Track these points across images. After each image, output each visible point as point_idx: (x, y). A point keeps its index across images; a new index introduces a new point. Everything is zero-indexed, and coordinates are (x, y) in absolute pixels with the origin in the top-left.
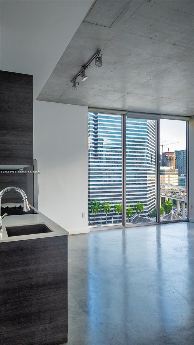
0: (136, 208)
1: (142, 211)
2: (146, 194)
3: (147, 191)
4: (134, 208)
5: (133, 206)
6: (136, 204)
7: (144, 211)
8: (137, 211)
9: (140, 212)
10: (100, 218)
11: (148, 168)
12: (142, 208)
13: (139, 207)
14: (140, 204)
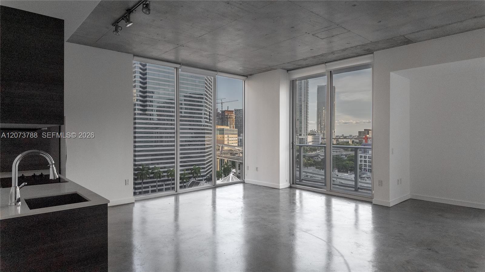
0: (193, 171)
1: (199, 175)
2: (204, 156)
3: (205, 153)
4: (190, 171)
5: (189, 170)
6: (192, 167)
7: (202, 174)
8: (193, 175)
9: (197, 176)
10: (149, 186)
11: (206, 128)
12: (199, 171)
13: (196, 170)
14: (197, 167)
